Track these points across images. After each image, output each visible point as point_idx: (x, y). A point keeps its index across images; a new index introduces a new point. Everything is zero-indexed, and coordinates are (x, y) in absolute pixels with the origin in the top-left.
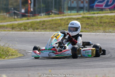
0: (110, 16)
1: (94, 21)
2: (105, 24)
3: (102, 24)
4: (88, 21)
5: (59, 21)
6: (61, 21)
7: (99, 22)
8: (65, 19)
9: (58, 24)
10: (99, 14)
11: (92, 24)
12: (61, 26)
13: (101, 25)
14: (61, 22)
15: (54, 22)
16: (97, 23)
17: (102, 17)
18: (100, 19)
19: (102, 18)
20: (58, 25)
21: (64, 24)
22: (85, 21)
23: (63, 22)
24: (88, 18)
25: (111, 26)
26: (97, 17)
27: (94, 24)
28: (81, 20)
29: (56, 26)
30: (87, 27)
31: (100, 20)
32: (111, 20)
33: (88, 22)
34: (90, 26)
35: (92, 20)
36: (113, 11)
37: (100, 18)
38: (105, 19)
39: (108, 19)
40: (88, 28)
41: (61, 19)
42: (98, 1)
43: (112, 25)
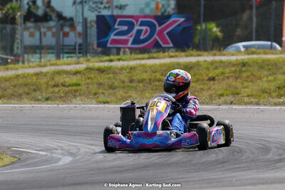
0: (151, 67)
1: (114, 78)
2: (141, 85)
3: (134, 84)
4: (102, 78)
5: (35, 78)
6: (37, 79)
7: (126, 80)
8: (48, 73)
9: (33, 85)
10: (123, 60)
11: (111, 84)
12: (39, 90)
13: (132, 87)
14: (39, 80)
15: (21, 81)
16: (123, 82)
17: (132, 68)
18: (128, 73)
19: (133, 72)
20: (32, 88)
21: (45, 85)
22: (95, 77)
23: (43, 81)
24: (101, 71)
25: (156, 89)
26: (122, 69)
27: (116, 84)
28: (84, 74)
29: (26, 90)
30: (101, 91)
31: (129, 75)
32: (154, 75)
33: (101, 81)
34: (106, 90)
35: (111, 75)
36: (155, 55)
37: (128, 71)
38: (140, 72)
39: (146, 72)
40: (103, 93)
41: (37, 74)
42: (116, 31)
43: (156, 86)
